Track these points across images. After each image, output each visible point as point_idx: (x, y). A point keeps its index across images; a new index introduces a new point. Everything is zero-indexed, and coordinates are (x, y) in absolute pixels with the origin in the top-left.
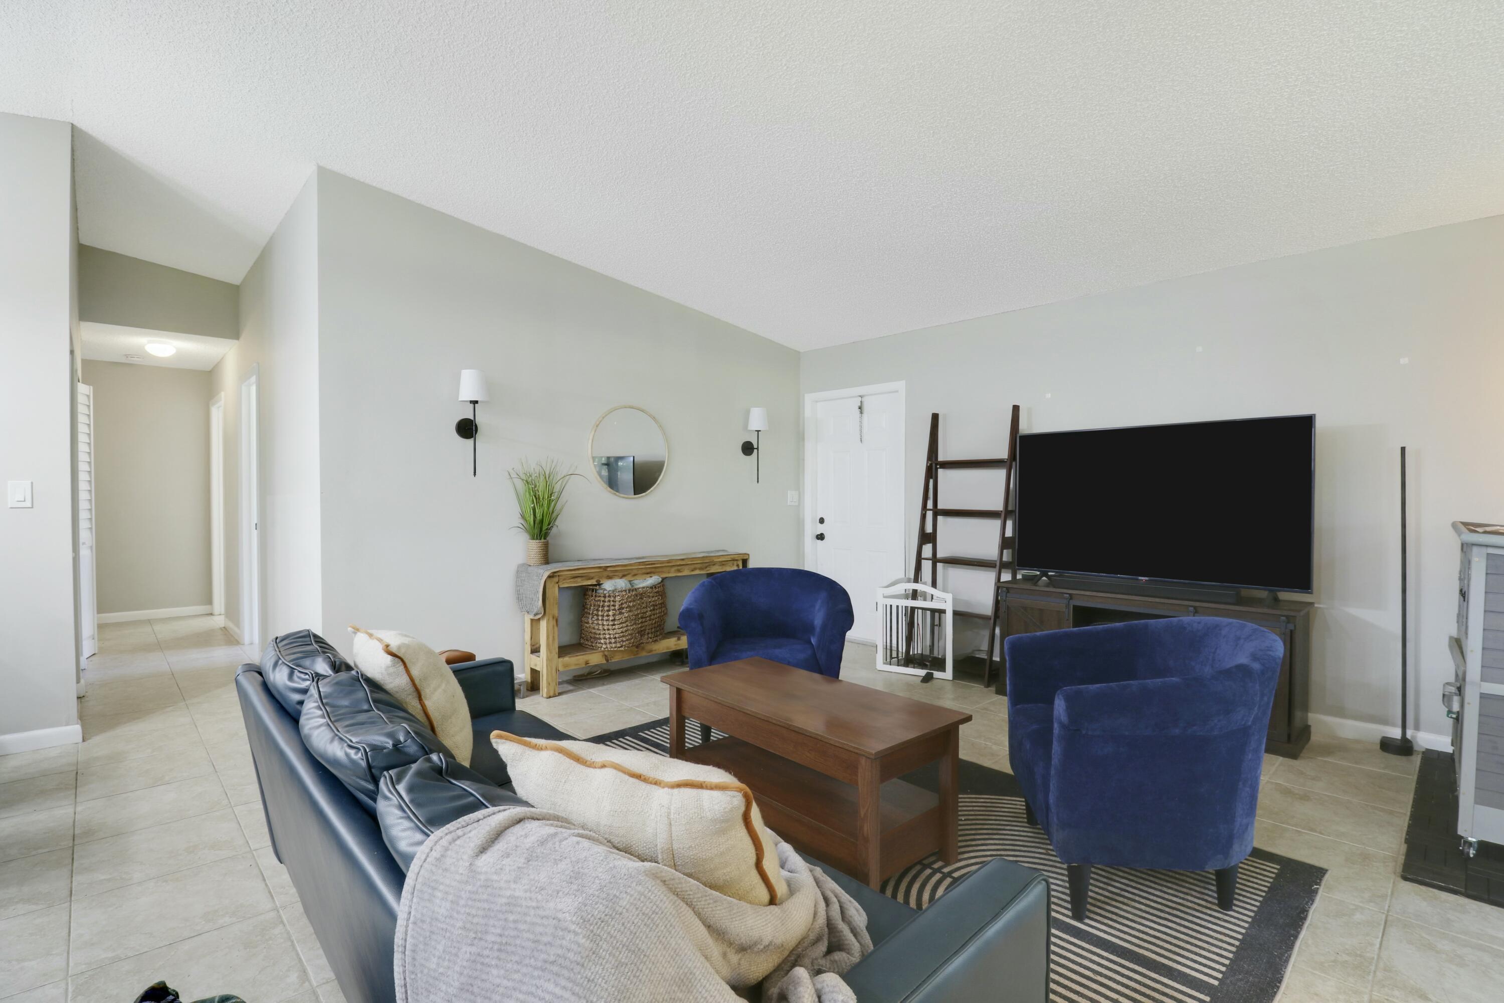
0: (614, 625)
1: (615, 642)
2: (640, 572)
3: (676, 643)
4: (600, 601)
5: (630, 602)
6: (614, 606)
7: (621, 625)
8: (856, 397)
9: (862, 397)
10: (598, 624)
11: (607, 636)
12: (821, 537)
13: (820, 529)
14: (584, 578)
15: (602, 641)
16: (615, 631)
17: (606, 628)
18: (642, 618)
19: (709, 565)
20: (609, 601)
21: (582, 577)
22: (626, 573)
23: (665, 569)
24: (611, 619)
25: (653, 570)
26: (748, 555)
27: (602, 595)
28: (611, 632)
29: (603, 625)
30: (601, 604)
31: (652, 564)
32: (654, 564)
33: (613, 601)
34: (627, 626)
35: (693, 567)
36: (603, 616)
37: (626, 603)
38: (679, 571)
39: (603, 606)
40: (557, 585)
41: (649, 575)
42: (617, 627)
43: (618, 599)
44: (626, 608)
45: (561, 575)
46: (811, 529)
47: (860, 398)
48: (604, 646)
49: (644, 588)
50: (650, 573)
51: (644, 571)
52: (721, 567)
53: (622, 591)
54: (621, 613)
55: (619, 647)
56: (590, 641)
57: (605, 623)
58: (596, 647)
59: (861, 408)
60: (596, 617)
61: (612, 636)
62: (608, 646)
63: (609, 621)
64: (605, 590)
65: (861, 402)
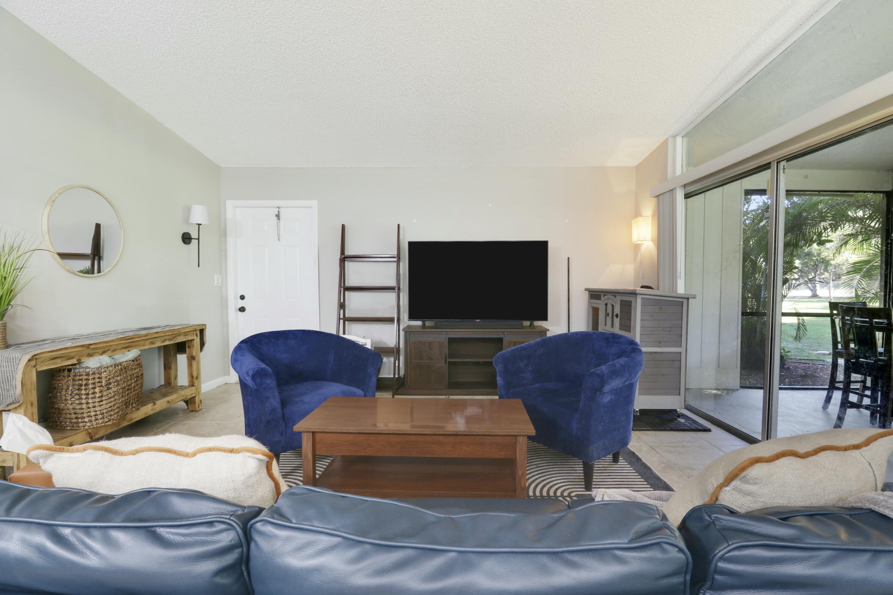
0: (102, 401)
1: (103, 418)
2: (119, 347)
3: (152, 408)
4: (82, 380)
5: (117, 376)
6: (100, 382)
7: (109, 400)
8: (274, 207)
9: (279, 208)
10: (81, 404)
11: (93, 414)
12: (242, 309)
13: (241, 303)
14: (64, 358)
15: (86, 419)
16: (103, 407)
17: (90, 405)
18: (128, 390)
19: (176, 336)
20: (94, 378)
21: (61, 357)
22: (106, 349)
23: (140, 343)
24: (97, 396)
25: (130, 344)
26: (205, 325)
27: (84, 374)
28: (97, 409)
29: (88, 403)
30: (83, 383)
31: (131, 339)
32: (133, 338)
33: (99, 378)
34: (115, 400)
35: (163, 338)
36: (86, 394)
37: (113, 378)
38: (152, 343)
39: (86, 385)
40: (35, 369)
41: (127, 349)
42: (104, 402)
43: (104, 375)
44: (114, 382)
45: (39, 358)
46: (234, 303)
47: (277, 209)
48: (88, 424)
49: (127, 361)
50: (128, 348)
51: (122, 346)
52: (185, 337)
53: (107, 367)
54: (109, 389)
55: (106, 422)
56: (71, 422)
57: (90, 401)
58: (78, 427)
59: (278, 216)
60: (77, 397)
61: (98, 413)
62: (94, 423)
63: (94, 398)
64: (87, 368)
65: (279, 211)
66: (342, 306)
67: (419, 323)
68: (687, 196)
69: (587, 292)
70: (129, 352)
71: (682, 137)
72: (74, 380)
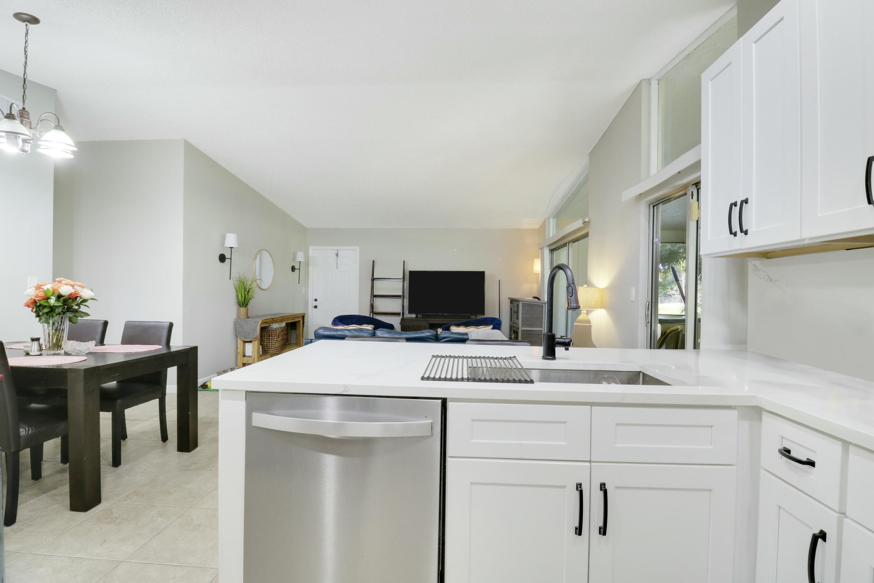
1: (276, 350)
4: (270, 333)
5: (281, 331)
6: (276, 334)
8: (335, 250)
9: (338, 250)
10: (270, 343)
11: (273, 347)
12: (316, 307)
13: (315, 303)
14: (267, 323)
15: (271, 350)
17: (273, 344)
18: (283, 339)
20: (274, 333)
22: (276, 321)
23: (285, 320)
25: (282, 320)
26: (305, 314)
27: (271, 330)
28: (275, 345)
30: (271, 334)
32: (284, 317)
34: (280, 343)
35: (291, 319)
36: (272, 339)
37: (280, 333)
38: (288, 320)
39: (272, 335)
41: (281, 322)
42: (277, 343)
43: (277, 331)
44: (281, 335)
45: (262, 322)
46: (312, 303)
47: (337, 251)
48: (271, 352)
49: (283, 327)
51: (280, 320)
52: (298, 319)
53: (278, 328)
54: (279, 337)
55: (277, 352)
56: (265, 351)
57: (273, 342)
58: (268, 352)
59: (337, 255)
60: (268, 340)
61: (275, 347)
62: (273, 351)
63: (274, 341)
64: (272, 328)
65: (337, 252)
66: (372, 306)
67: (414, 316)
68: (552, 251)
69: (509, 300)
70: (282, 324)
71: (553, 218)
72: (267, 333)
